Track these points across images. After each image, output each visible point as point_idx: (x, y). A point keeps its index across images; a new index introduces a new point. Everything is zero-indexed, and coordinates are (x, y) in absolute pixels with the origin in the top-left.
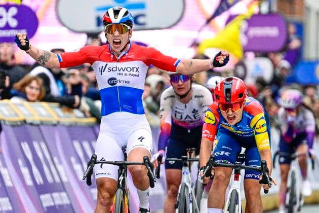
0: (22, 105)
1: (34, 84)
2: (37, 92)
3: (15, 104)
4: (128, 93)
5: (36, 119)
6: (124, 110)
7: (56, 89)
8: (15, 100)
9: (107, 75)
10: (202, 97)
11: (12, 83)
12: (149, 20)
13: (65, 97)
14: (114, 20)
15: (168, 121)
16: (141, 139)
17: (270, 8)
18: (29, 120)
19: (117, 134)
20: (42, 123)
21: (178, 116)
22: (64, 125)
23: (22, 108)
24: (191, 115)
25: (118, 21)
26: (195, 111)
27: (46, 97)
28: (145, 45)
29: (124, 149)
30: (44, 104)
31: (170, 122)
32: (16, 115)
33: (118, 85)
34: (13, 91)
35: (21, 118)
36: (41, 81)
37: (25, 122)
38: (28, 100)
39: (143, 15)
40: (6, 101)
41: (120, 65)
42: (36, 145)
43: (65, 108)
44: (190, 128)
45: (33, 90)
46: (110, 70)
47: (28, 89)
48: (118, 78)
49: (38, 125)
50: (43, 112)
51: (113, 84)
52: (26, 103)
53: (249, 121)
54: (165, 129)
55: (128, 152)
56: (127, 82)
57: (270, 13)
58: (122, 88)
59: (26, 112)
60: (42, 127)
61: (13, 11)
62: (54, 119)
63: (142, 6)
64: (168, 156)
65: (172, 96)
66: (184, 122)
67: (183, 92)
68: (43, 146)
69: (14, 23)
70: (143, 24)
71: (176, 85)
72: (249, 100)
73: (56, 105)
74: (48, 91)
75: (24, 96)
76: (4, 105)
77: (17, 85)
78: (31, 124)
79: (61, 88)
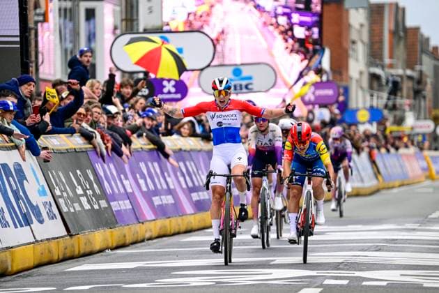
0: (179, 140)
1: (186, 126)
2: (188, 132)
3: (175, 139)
4: (230, 131)
5: (188, 147)
6: (228, 142)
7: (199, 130)
8: (175, 136)
9: (216, 120)
10: (275, 131)
11: (172, 126)
12: (254, 87)
13: (204, 134)
14: (220, 88)
15: (253, 147)
16: (240, 158)
17: (328, 77)
18: (183, 148)
19: (224, 156)
20: (191, 150)
21: (260, 143)
22: (205, 151)
23: (179, 142)
24: (268, 143)
25: (222, 88)
26: (270, 140)
27: (193, 134)
28: (254, 105)
29: (229, 166)
30: (192, 139)
31: (255, 148)
32: (176, 145)
33: (224, 126)
34: (173, 131)
35: (179, 147)
36: (190, 125)
37: (181, 150)
38: (183, 136)
39: (251, 84)
40: (169, 137)
41: (224, 113)
42: (188, 163)
43: (205, 140)
44: (268, 151)
45: (185, 130)
46: (218, 117)
47: (182, 130)
48: (223, 122)
49: (189, 152)
50: (192, 144)
51: (221, 126)
52: (181, 138)
53: (315, 148)
54: (251, 152)
55: (231, 168)
56: (230, 124)
57: (328, 81)
58: (226, 128)
59: (181, 143)
60: (192, 153)
61: (173, 83)
62: (199, 148)
63: (250, 78)
64: (253, 169)
65: (256, 131)
66: (263, 147)
67: (263, 129)
68: (193, 164)
69: (173, 90)
70: (251, 89)
71: (259, 124)
72: (314, 134)
73: (199, 139)
74: (194, 130)
75: (180, 133)
76: (168, 140)
77: (176, 127)
78: (185, 151)
79: (201, 129)
